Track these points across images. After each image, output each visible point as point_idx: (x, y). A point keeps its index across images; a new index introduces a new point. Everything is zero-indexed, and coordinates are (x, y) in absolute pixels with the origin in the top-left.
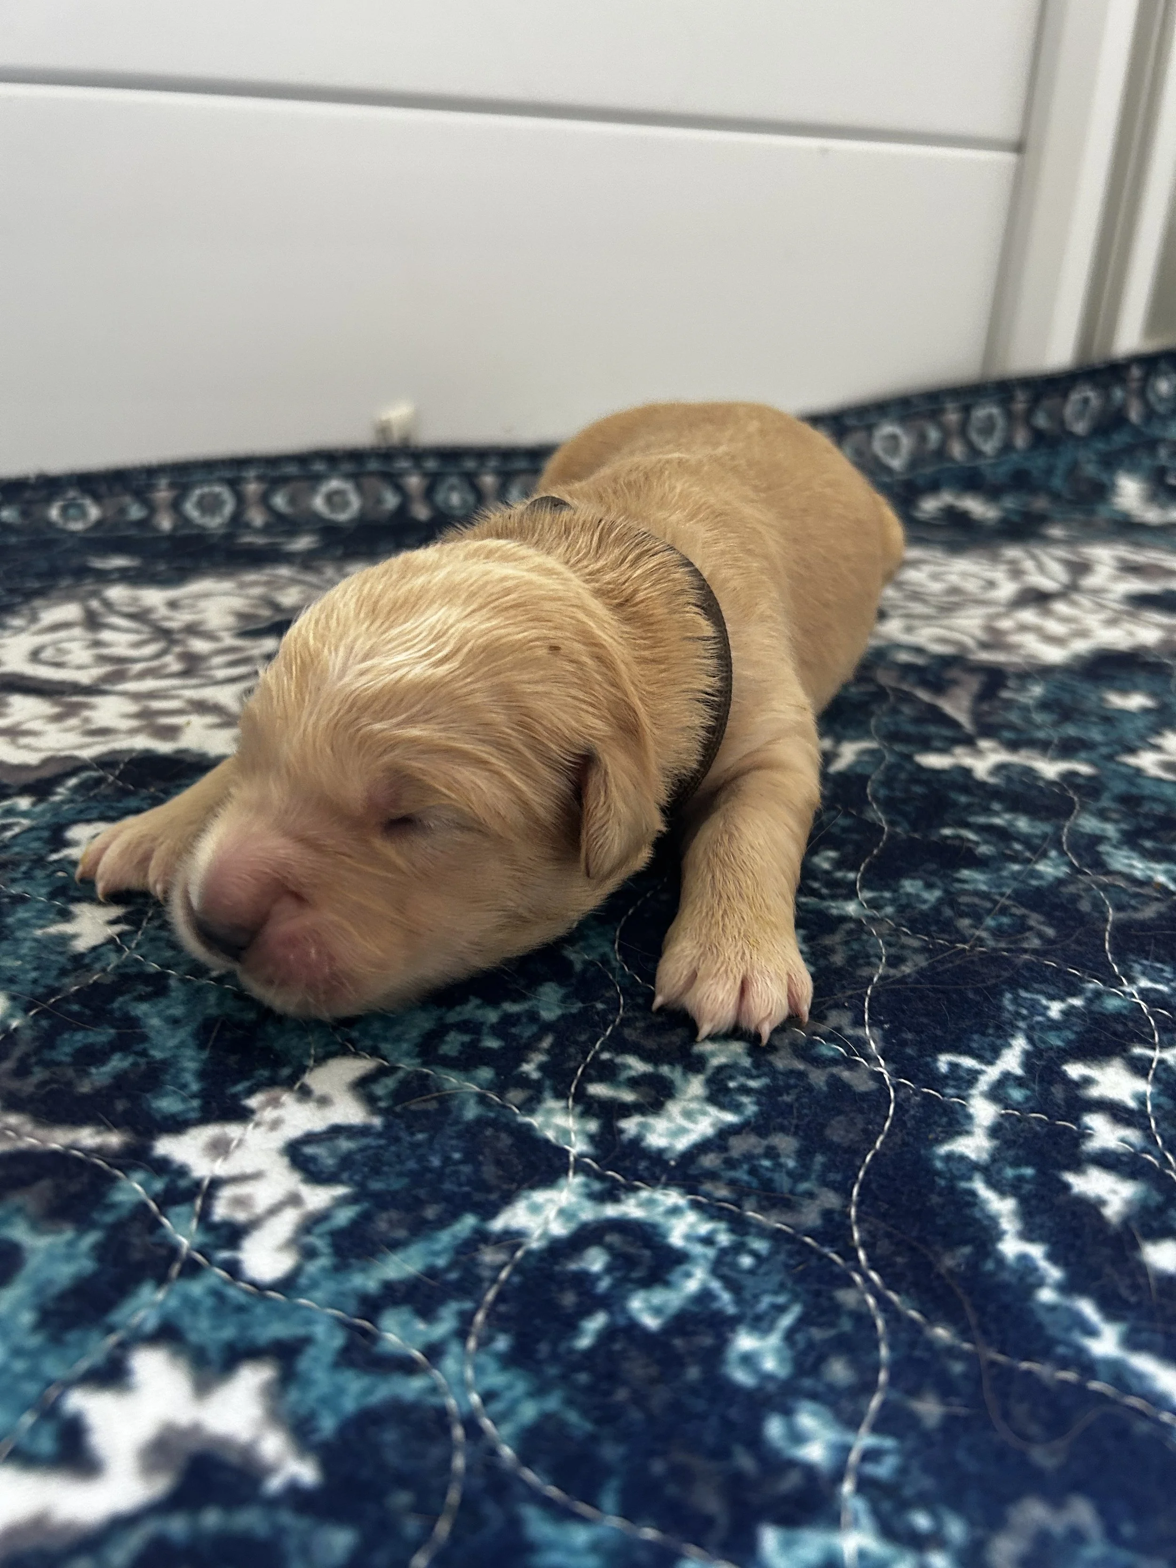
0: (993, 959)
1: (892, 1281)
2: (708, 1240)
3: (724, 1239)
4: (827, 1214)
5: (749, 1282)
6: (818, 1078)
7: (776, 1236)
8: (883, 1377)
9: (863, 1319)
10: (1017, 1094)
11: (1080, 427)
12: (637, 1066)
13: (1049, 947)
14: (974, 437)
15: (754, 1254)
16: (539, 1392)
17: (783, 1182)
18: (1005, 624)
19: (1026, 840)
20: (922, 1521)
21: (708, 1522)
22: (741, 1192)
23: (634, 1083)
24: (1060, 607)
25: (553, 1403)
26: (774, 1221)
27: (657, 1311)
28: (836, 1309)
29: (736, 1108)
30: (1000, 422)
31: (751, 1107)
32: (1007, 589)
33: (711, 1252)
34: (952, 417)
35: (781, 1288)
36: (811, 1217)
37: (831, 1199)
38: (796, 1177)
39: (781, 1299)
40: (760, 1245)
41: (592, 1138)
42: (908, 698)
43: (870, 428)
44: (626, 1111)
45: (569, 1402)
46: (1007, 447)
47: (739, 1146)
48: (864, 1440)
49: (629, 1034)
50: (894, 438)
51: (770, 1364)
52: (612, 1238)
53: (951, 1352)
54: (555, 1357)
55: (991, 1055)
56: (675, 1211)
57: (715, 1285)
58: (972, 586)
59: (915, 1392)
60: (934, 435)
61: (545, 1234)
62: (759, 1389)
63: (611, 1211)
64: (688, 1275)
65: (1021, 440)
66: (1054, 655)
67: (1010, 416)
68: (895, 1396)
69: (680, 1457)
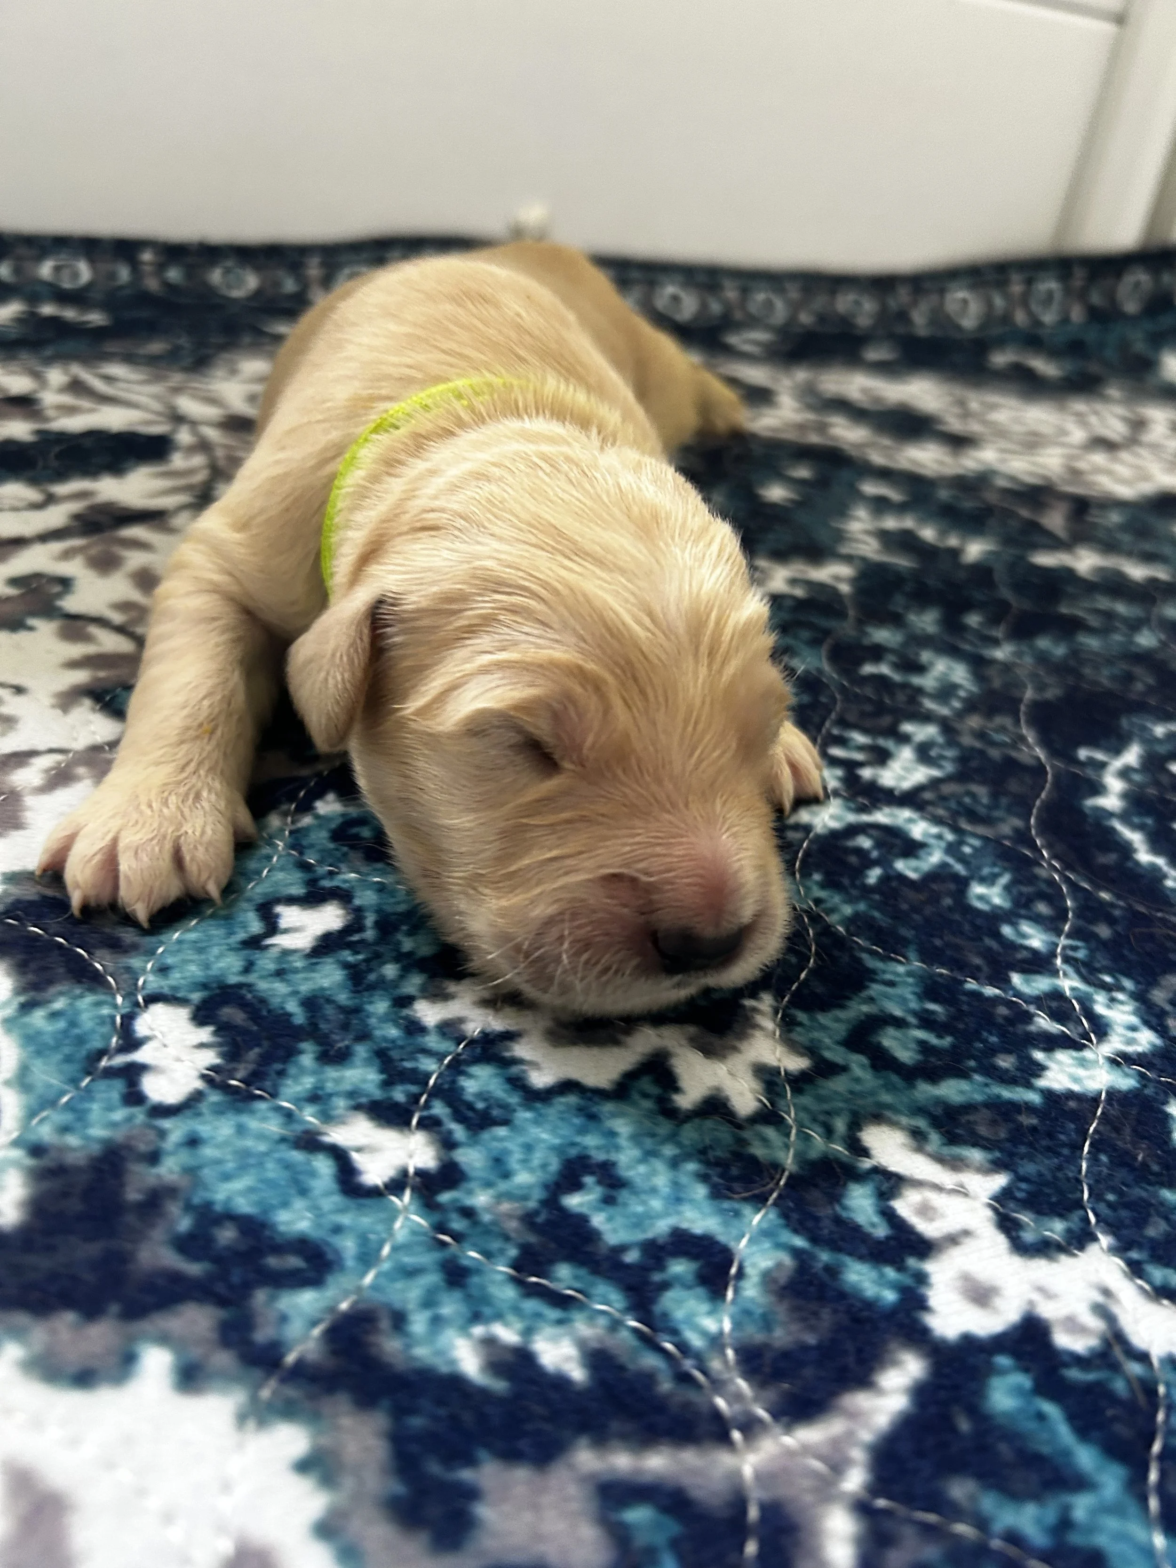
0: (1110, 694)
1: (1068, 866)
2: (939, 837)
3: (950, 837)
4: (1016, 830)
5: (974, 862)
6: (995, 753)
7: (985, 839)
8: (1070, 915)
9: (1051, 882)
10: (1137, 777)
11: (1131, 307)
12: (860, 738)
13: (1150, 690)
14: (1035, 307)
15: (971, 846)
16: (850, 900)
17: (982, 811)
18: (1082, 465)
19: (1125, 620)
20: (1108, 979)
21: (978, 968)
22: (955, 814)
23: (861, 748)
24: (1124, 455)
25: (862, 907)
26: (981, 830)
27: (916, 870)
28: (1036, 877)
29: (940, 767)
30: (1058, 296)
31: (949, 768)
32: (1078, 435)
33: (943, 844)
34: (1017, 288)
35: (994, 865)
36: (1005, 829)
37: (1018, 823)
38: (990, 808)
39: (996, 870)
40: (976, 843)
41: (840, 779)
42: (1011, 514)
43: (942, 292)
44: (861, 764)
45: (871, 907)
46: (1065, 320)
47: (948, 789)
48: (1063, 941)
49: (851, 718)
50: (965, 302)
51: (997, 901)
52: (874, 832)
53: (1112, 905)
54: (853, 886)
55: (1117, 751)
56: (910, 821)
57: (950, 860)
58: (1045, 429)
59: (1093, 921)
60: (999, 302)
61: (825, 826)
62: (992, 911)
63: (865, 818)
64: (930, 854)
65: (1077, 314)
66: (1125, 492)
67: (1068, 291)
68: (1081, 923)
69: (949, 938)
